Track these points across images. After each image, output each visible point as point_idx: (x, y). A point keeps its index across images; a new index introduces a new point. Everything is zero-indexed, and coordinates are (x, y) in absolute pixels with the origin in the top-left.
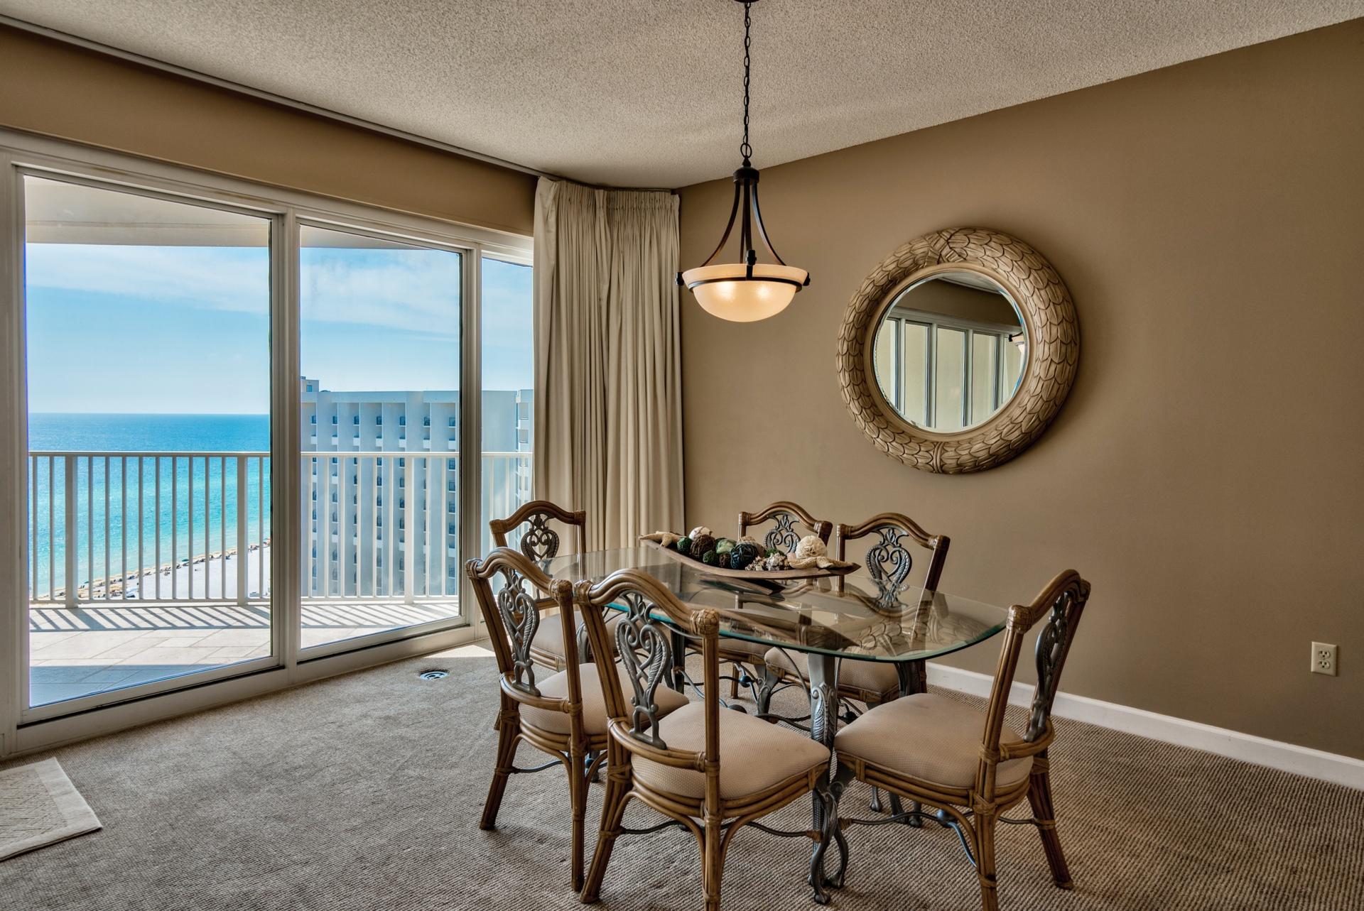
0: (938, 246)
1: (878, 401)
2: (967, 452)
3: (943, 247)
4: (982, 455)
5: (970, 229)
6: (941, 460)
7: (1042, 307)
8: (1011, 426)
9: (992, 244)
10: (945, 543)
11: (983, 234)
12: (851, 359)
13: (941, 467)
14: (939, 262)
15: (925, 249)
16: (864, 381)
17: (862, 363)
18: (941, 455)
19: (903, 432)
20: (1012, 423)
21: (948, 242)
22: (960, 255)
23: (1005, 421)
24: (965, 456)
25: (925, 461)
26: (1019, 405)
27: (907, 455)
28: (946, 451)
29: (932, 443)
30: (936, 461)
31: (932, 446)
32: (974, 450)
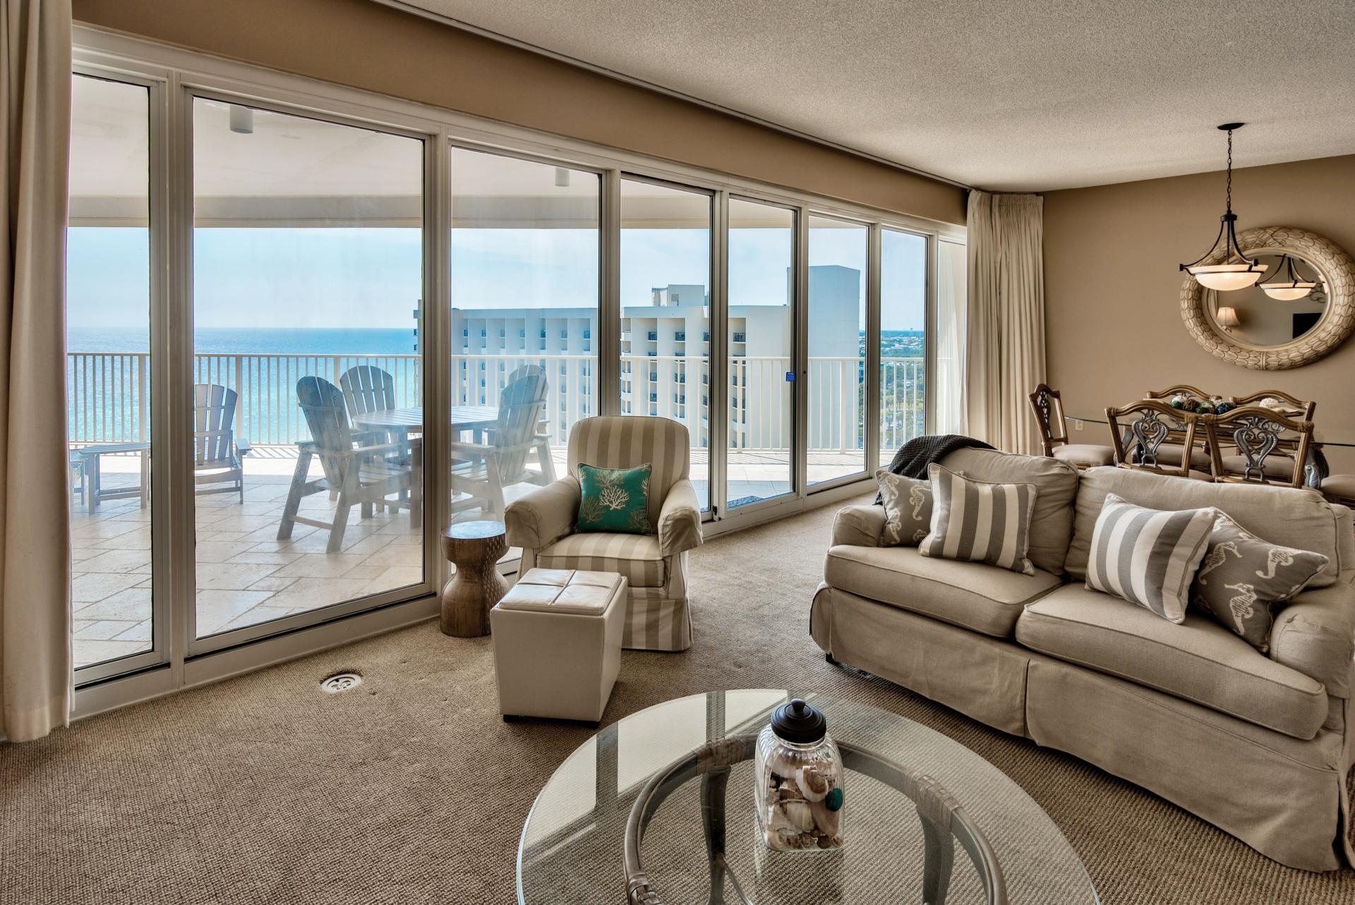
0: (1264, 237)
1: (1213, 328)
2: (1286, 357)
3: (1268, 238)
4: (1298, 359)
5: (1288, 228)
6: (1266, 362)
7: (1343, 275)
8: (1319, 342)
9: (1306, 238)
10: (1313, 405)
11: (1298, 232)
12: (1194, 302)
13: (1266, 366)
14: (1262, 246)
15: (1255, 239)
16: (1203, 315)
17: (1201, 304)
18: (1266, 359)
19: (1234, 346)
20: (1320, 340)
21: (1272, 235)
22: (1280, 244)
23: (1314, 339)
24: (1285, 359)
25: (1253, 363)
26: (1323, 330)
27: (1240, 359)
28: (1269, 357)
29: (1257, 352)
30: (1263, 363)
31: (1257, 354)
32: (1291, 356)
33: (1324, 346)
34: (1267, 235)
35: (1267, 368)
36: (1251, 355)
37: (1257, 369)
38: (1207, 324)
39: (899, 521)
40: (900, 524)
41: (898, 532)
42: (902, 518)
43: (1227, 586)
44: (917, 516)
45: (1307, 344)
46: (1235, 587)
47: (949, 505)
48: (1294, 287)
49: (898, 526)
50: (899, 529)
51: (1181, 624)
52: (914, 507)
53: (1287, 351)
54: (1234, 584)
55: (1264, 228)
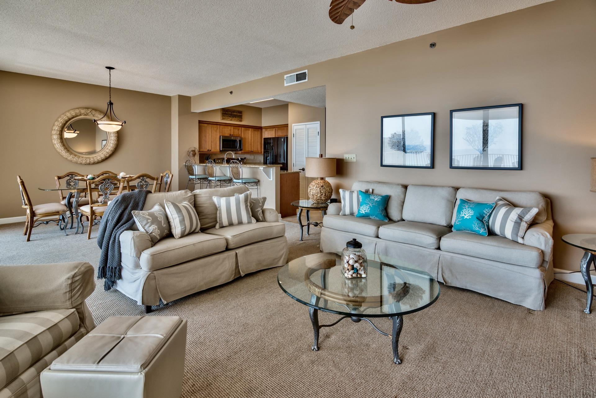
1: (67, 147)
3: (89, 113)
5: (95, 110)
11: (99, 112)
14: (87, 115)
15: (84, 112)
16: (63, 142)
17: (62, 137)
21: (91, 111)
22: (93, 115)
23: (104, 152)
24: (96, 160)
25: (85, 162)
26: (107, 149)
27: (80, 161)
28: (90, 159)
29: (85, 157)
30: (88, 162)
31: (86, 158)
32: (98, 158)
33: (108, 155)
34: (89, 111)
35: (89, 164)
36: (84, 159)
37: (86, 164)
38: (65, 146)
39: (158, 230)
40: (159, 231)
41: (159, 235)
42: (159, 228)
43: (256, 210)
44: (164, 225)
45: (102, 154)
46: (258, 209)
47: (182, 214)
48: (74, 133)
49: (158, 232)
50: (159, 233)
51: (256, 223)
52: (161, 221)
53: (96, 157)
54: (257, 209)
55: (88, 108)
